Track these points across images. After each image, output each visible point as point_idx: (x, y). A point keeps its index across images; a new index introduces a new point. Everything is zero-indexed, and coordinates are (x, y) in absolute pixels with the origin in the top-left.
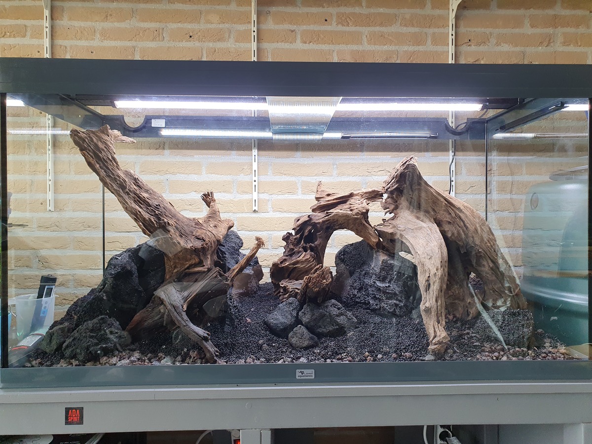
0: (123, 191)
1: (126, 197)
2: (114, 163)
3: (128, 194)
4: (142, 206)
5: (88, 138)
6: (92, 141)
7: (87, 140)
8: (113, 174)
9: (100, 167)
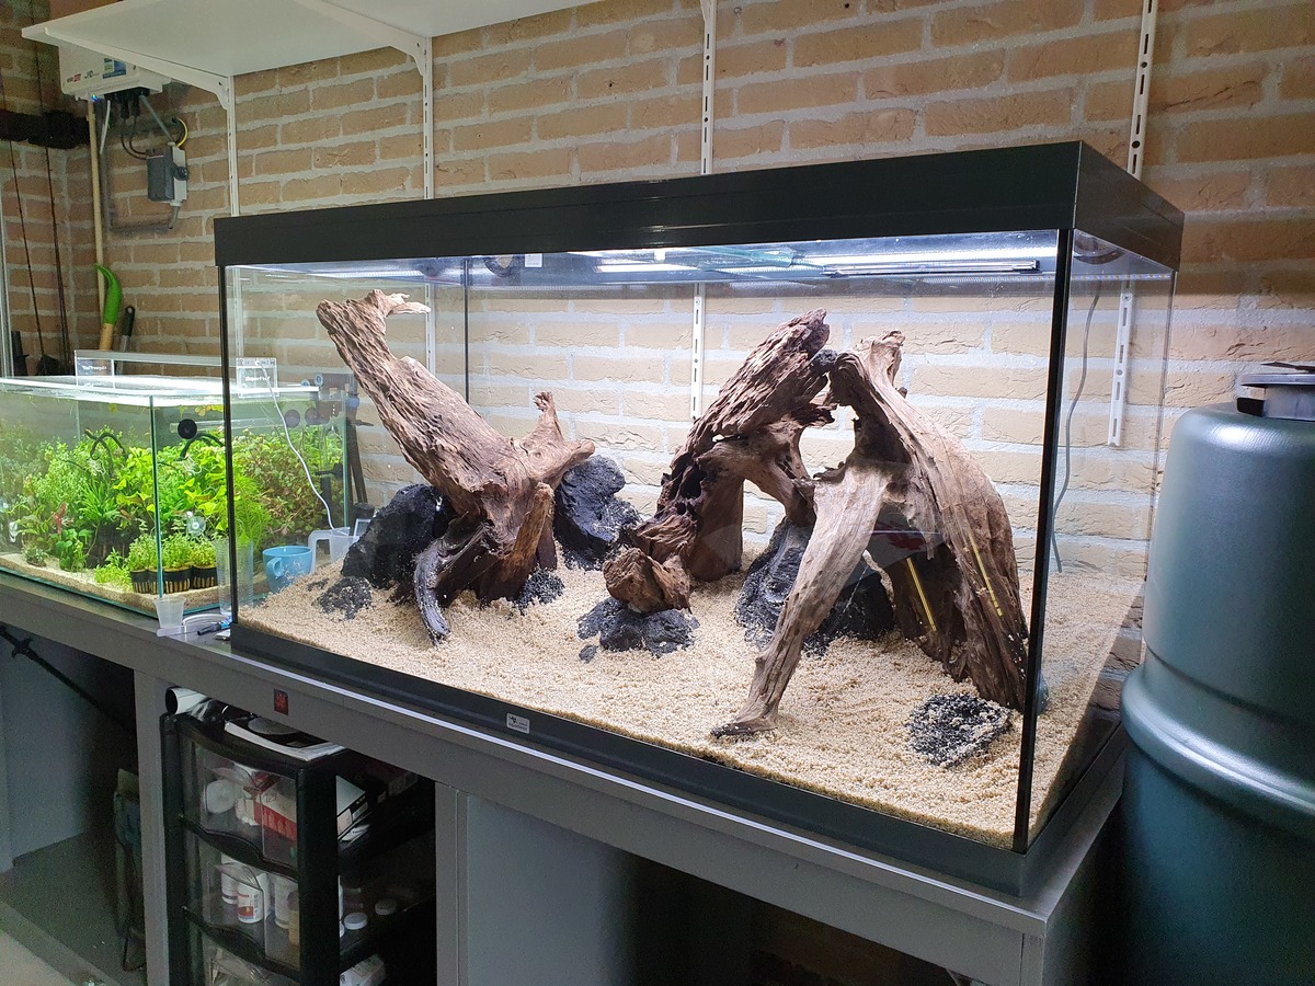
0: (384, 392)
1: (387, 404)
2: (380, 351)
3: (392, 398)
4: (411, 417)
5: (343, 314)
6: (347, 318)
7: (338, 318)
8: (373, 368)
9: (353, 358)
